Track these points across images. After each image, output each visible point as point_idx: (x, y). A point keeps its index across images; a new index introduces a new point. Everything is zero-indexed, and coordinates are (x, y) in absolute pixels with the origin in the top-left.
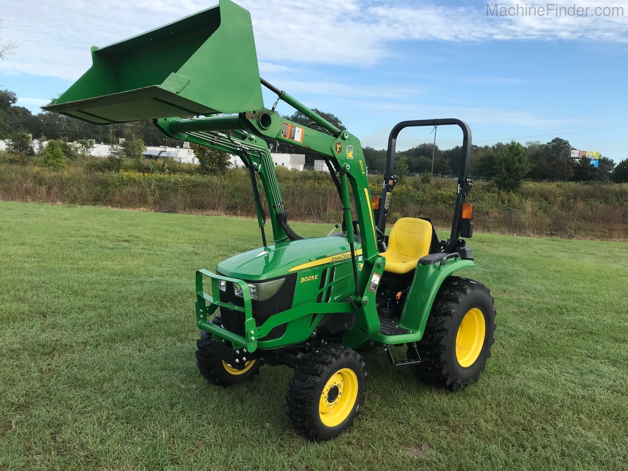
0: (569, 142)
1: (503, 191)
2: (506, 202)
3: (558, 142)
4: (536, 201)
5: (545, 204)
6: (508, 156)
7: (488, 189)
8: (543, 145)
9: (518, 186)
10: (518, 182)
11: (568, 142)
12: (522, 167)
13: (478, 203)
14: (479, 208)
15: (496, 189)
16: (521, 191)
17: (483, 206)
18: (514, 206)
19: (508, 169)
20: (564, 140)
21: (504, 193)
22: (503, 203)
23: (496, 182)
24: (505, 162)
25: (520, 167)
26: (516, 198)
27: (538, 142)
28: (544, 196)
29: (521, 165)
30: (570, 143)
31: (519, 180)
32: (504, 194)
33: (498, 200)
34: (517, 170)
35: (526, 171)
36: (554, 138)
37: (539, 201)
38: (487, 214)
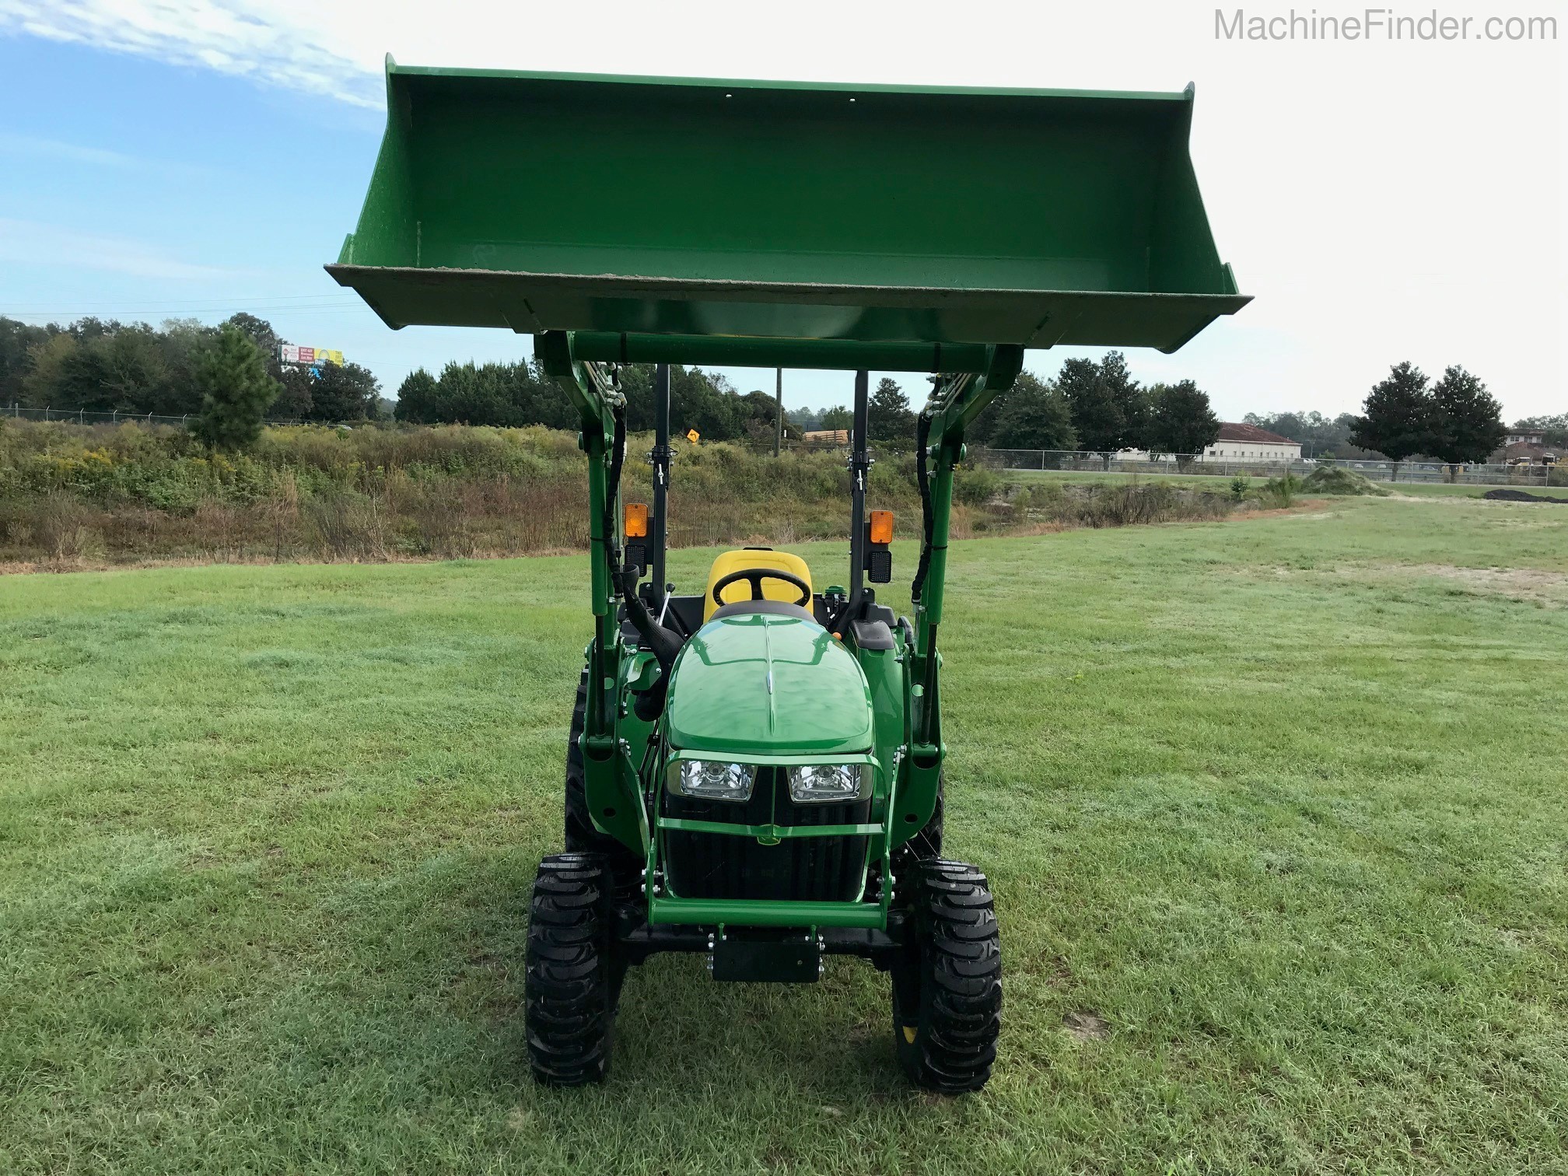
0: (271, 325)
1: (219, 452)
2: (233, 478)
3: (243, 321)
4: (302, 474)
5: (323, 479)
6: (220, 363)
7: (177, 447)
8: (209, 331)
9: (255, 438)
10: (253, 427)
11: (268, 325)
12: (259, 390)
13: (162, 484)
14: (166, 499)
15: (200, 447)
16: (261, 448)
17: (177, 492)
18: (253, 490)
19: (222, 396)
20: (258, 321)
21: (223, 457)
22: (225, 481)
23: (194, 428)
24: (214, 375)
25: (253, 389)
26: (254, 469)
27: (194, 320)
28: (317, 461)
29: (257, 386)
30: (274, 327)
31: (254, 422)
32: (220, 458)
33: (212, 476)
34: (247, 395)
35: (272, 400)
36: (234, 314)
37: (308, 472)
38: (192, 511)
